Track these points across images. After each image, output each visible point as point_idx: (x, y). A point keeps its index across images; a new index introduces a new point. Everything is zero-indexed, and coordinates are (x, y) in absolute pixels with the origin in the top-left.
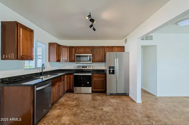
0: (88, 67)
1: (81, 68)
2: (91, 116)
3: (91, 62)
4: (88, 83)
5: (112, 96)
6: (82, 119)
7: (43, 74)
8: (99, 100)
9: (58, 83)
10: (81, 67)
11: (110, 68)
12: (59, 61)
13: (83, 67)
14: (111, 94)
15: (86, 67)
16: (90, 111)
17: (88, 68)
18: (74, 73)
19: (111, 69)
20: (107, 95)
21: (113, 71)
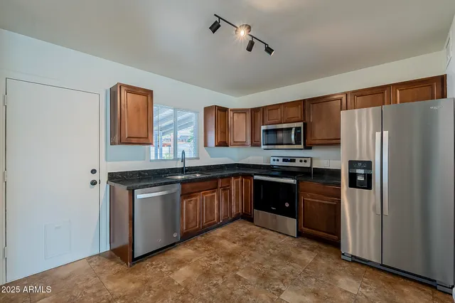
0: (298, 160)
1: (281, 163)
2: (232, 294)
3: (302, 146)
4: (287, 205)
5: (358, 269)
6: (209, 289)
7: (186, 171)
8: (302, 263)
9: (204, 194)
10: (281, 159)
11: (352, 164)
12: (223, 143)
13: (284, 160)
14: (356, 260)
15: (294, 161)
16: (245, 282)
17: (297, 164)
18: (255, 174)
19: (359, 171)
20: (342, 257)
21: (369, 177)
